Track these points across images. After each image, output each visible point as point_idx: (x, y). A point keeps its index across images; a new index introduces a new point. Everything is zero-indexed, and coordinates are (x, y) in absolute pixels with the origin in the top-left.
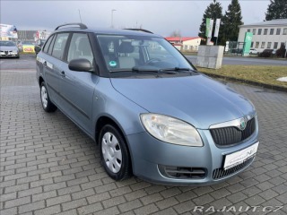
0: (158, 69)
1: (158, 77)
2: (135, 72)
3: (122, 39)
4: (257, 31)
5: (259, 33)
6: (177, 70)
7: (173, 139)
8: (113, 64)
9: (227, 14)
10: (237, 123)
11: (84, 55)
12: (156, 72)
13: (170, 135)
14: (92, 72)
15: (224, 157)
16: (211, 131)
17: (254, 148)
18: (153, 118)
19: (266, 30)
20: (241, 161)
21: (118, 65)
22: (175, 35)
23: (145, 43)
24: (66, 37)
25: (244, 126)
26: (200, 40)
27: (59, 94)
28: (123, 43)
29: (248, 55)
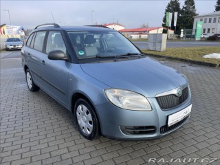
0: (115, 55)
1: (115, 61)
2: (98, 58)
3: (86, 34)
4: (208, 20)
5: (210, 22)
6: (129, 55)
7: (129, 106)
8: (81, 53)
9: (184, 8)
10: (175, 92)
11: (59, 47)
12: (114, 57)
13: (127, 103)
14: (66, 60)
15: (168, 117)
16: (157, 98)
17: (189, 109)
18: (114, 92)
19: (215, 19)
20: (180, 119)
21: (85, 53)
22: (144, 27)
23: (104, 36)
24: (44, 34)
25: (181, 94)
26: (162, 29)
27: (41, 77)
28: (87, 36)
29: (199, 39)
